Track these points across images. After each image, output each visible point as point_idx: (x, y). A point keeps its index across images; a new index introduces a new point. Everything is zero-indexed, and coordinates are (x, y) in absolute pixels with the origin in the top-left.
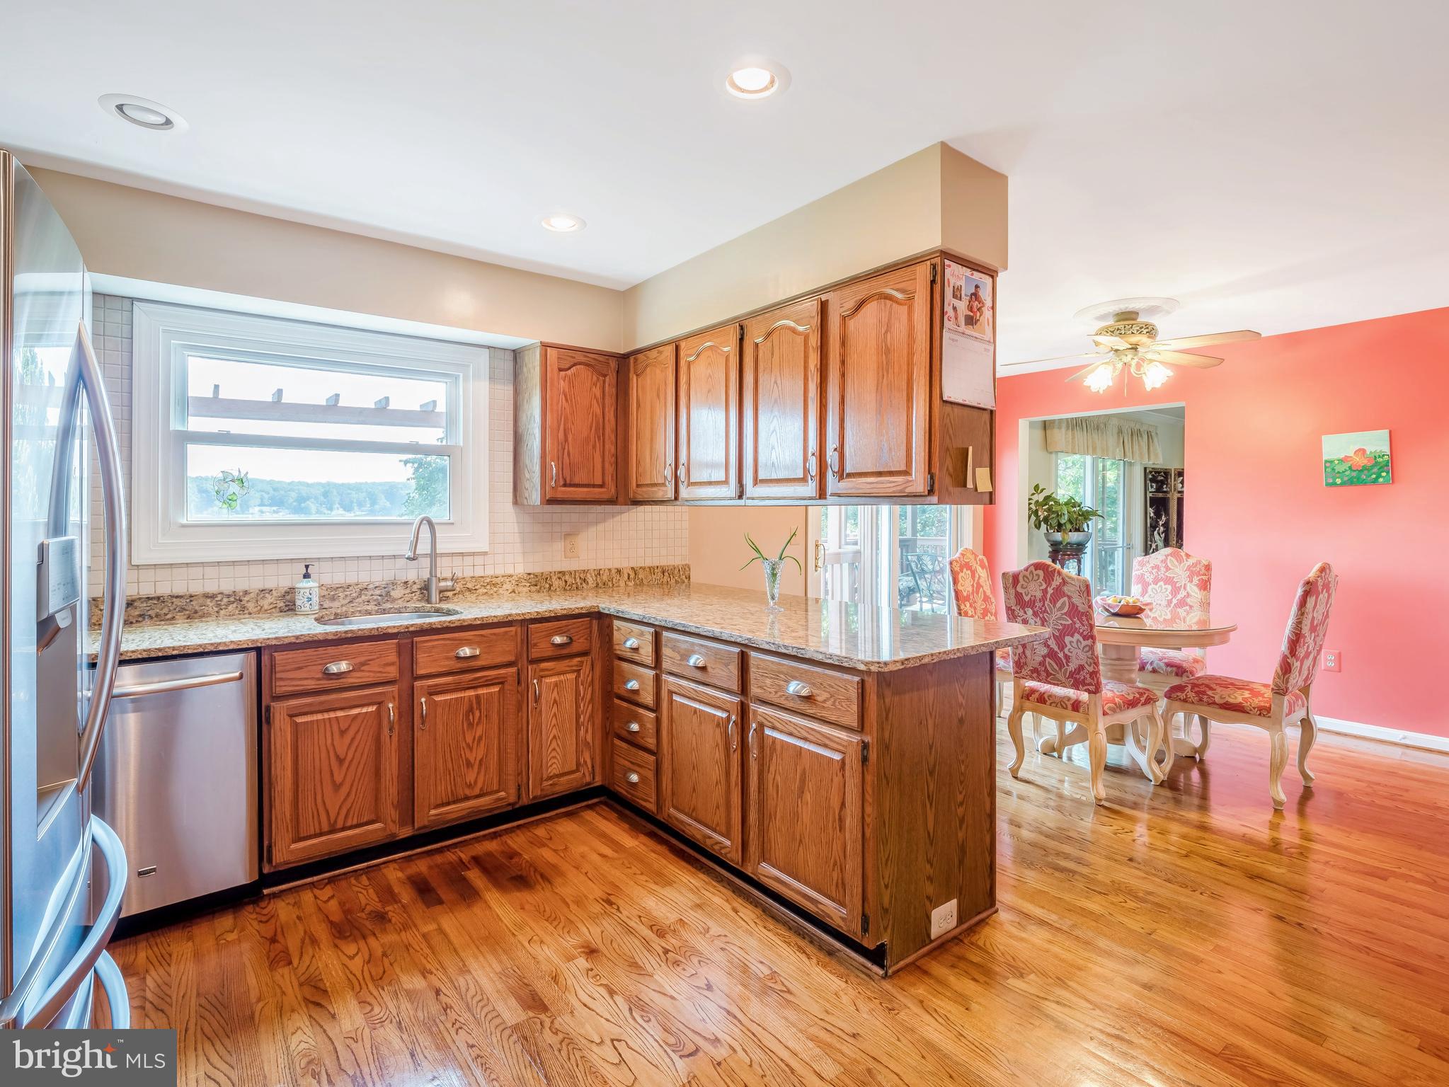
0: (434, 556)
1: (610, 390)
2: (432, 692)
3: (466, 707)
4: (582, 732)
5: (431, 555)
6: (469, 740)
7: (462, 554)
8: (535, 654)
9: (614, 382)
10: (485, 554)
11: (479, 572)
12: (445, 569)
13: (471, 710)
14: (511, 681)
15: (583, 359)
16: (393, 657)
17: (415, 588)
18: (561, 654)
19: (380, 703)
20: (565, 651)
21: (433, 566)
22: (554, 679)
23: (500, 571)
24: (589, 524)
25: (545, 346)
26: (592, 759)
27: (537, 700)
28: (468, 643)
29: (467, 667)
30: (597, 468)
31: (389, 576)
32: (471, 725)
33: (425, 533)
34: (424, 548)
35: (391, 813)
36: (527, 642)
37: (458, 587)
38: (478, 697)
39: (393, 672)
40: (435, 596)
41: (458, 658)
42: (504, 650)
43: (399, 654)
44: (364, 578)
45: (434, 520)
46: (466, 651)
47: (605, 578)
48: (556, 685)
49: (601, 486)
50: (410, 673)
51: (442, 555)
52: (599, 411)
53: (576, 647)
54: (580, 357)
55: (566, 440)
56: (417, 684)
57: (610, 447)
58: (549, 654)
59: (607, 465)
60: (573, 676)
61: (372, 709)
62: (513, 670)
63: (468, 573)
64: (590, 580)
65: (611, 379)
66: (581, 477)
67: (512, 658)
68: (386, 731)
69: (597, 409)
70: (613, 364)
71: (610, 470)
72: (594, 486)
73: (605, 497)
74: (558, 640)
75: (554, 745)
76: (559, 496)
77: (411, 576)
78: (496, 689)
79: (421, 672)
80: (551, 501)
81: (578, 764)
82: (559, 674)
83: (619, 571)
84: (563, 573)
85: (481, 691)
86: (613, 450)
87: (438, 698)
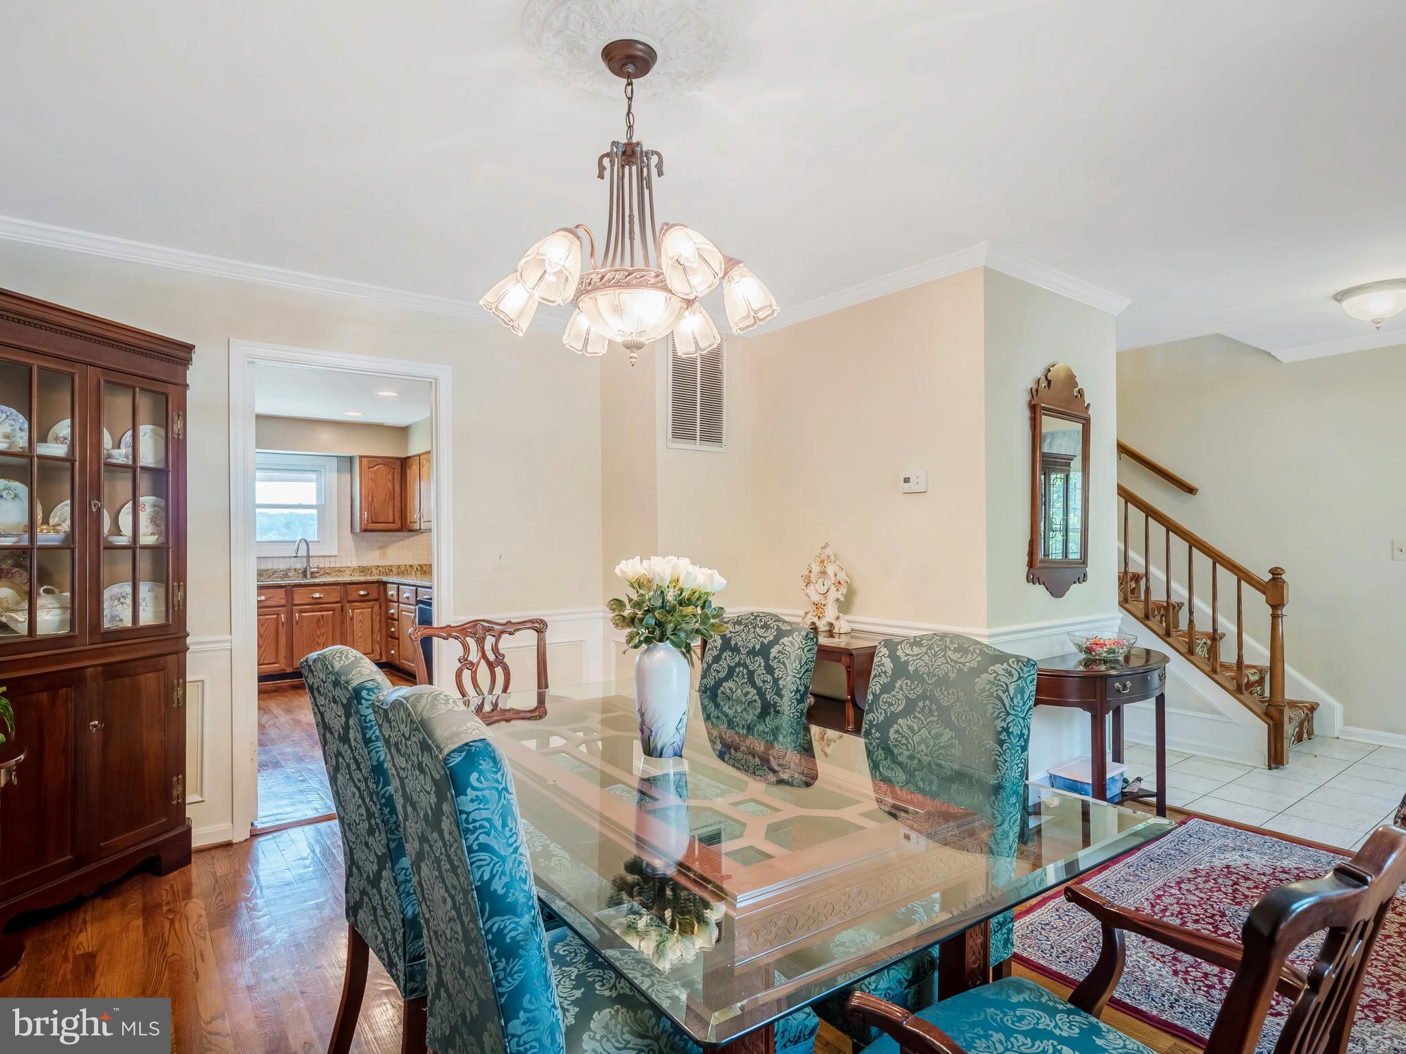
0: (308, 557)
1: (397, 476)
2: (301, 612)
3: (317, 619)
4: (375, 636)
5: (306, 557)
6: (318, 633)
7: (324, 556)
8: (350, 598)
9: (399, 471)
10: (336, 556)
11: (333, 565)
12: (314, 563)
13: (319, 620)
14: (338, 611)
15: (381, 462)
16: (283, 595)
17: (300, 572)
18: (363, 599)
19: (278, 615)
20: (364, 599)
21: (308, 562)
22: (360, 611)
23: (344, 565)
24: (394, 542)
25: (361, 457)
26: (380, 649)
27: (352, 619)
28: (318, 592)
29: (317, 602)
30: (390, 513)
31: (287, 566)
32: (319, 627)
33: (303, 546)
34: (303, 552)
35: (282, 660)
36: (346, 593)
37: (322, 572)
38: (322, 615)
39: (283, 602)
40: (309, 575)
41: (313, 598)
42: (335, 596)
43: (286, 595)
44: (275, 567)
45: (307, 539)
46: (317, 595)
47: (403, 569)
48: (361, 613)
49: (393, 523)
50: (290, 603)
51: (313, 557)
52: (391, 487)
53: (371, 597)
54: (380, 461)
55: (373, 500)
56: (294, 608)
57: (398, 504)
58: (356, 599)
59: (396, 512)
60: (370, 610)
61: (275, 616)
62: (340, 605)
63: (327, 565)
64: (394, 571)
65: (398, 471)
66: (381, 519)
67: (338, 600)
68: (280, 625)
69: (390, 485)
70: (399, 463)
71: (397, 515)
72: (389, 523)
73: (396, 528)
74: (362, 593)
75: (360, 640)
76: (369, 528)
77: (298, 566)
78: (331, 613)
79: (296, 603)
80: (365, 530)
81: (373, 650)
82: (362, 608)
83: (411, 566)
84: (378, 566)
85: (323, 613)
86: (399, 505)
87: (303, 614)
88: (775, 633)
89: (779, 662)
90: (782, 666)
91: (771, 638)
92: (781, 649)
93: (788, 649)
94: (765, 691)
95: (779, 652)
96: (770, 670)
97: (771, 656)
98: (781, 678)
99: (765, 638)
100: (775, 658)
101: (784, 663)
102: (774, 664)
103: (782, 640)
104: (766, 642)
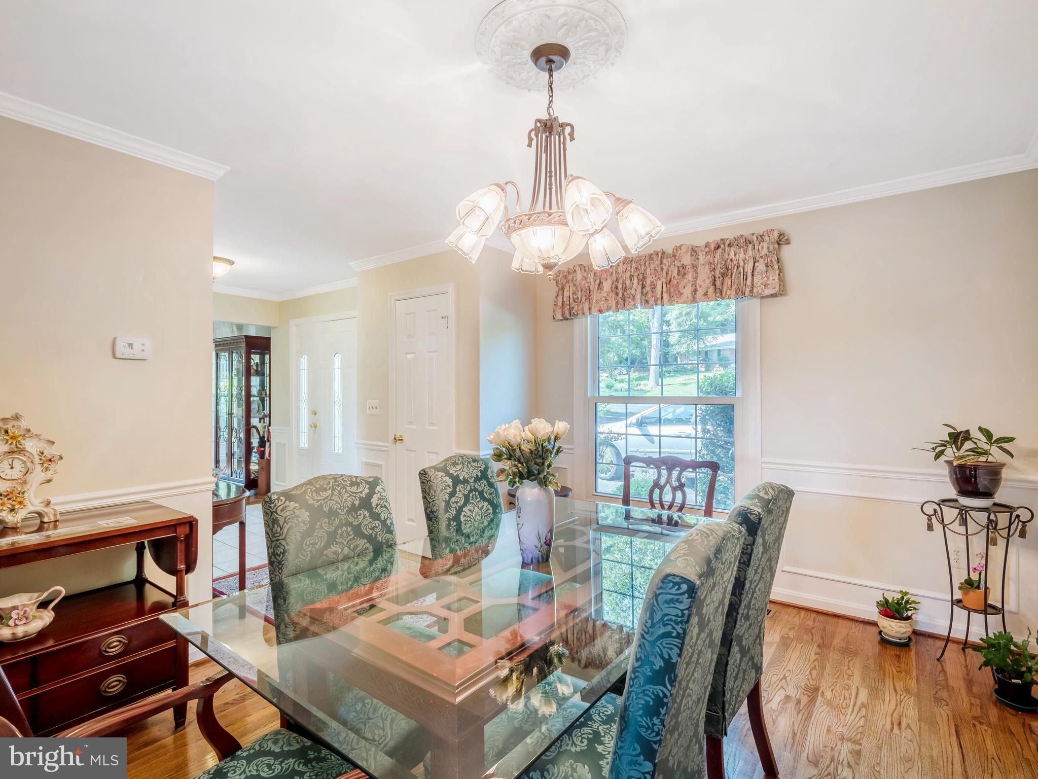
88: (367, 486)
89: (382, 507)
90: (385, 509)
91: (367, 491)
92: (379, 497)
93: (382, 494)
94: (376, 535)
95: (379, 499)
96: (375, 516)
97: (374, 505)
98: (387, 518)
99: (361, 492)
100: (377, 505)
101: (385, 506)
102: (379, 510)
103: (376, 490)
104: (363, 495)
